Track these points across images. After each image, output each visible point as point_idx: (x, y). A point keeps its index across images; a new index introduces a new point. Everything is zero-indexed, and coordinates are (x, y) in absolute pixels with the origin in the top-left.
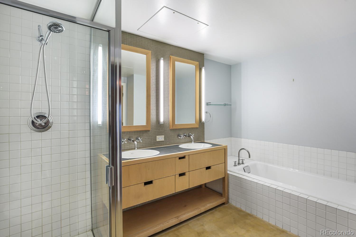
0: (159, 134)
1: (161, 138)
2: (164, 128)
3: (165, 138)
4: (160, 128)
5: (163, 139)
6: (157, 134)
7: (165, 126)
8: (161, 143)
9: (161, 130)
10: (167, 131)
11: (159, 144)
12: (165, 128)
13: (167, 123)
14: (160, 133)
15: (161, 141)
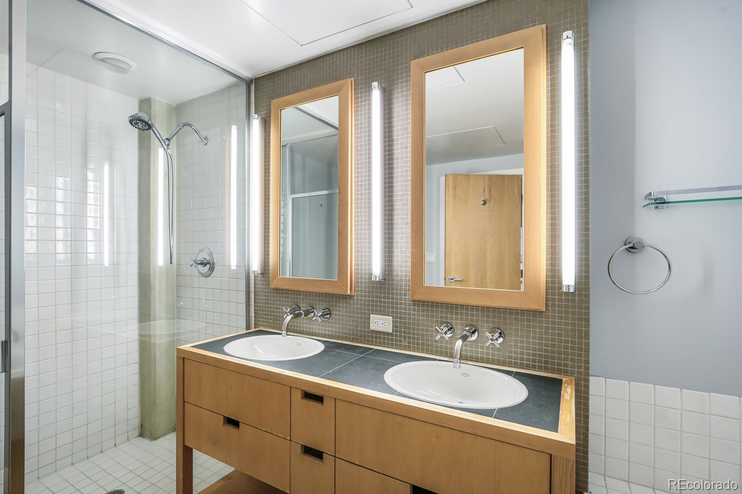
0: (376, 310)
1: (383, 322)
2: (393, 294)
3: (396, 327)
4: (381, 293)
5: (389, 329)
6: (372, 310)
7: (397, 289)
8: (384, 339)
9: (384, 298)
10: (401, 304)
11: (376, 338)
12: (397, 294)
13: (401, 280)
14: (380, 307)
15: (384, 333)
